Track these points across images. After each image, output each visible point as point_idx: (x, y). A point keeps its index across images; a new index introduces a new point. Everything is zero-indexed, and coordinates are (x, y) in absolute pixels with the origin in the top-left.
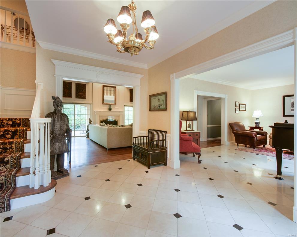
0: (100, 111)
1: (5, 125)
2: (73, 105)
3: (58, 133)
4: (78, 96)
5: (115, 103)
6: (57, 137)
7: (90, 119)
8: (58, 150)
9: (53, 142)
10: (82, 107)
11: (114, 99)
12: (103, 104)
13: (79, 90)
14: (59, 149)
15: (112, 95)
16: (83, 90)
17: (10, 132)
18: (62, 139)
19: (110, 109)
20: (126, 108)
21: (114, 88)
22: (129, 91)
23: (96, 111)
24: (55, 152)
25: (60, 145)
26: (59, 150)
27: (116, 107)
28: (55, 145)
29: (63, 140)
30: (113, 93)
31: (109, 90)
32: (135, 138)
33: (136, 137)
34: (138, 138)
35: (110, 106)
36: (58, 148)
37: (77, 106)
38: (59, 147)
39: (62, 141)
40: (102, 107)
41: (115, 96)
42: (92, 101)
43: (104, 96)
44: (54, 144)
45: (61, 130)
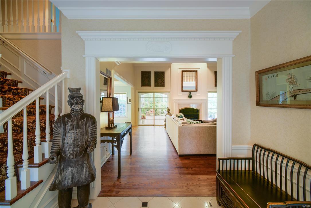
0: (179, 100)
1: (30, 129)
2: (153, 94)
3: (69, 150)
4: (157, 85)
5: (196, 90)
6: (69, 158)
7: (168, 108)
8: (70, 180)
9: (61, 167)
10: (161, 95)
11: (195, 85)
12: (182, 91)
13: (157, 78)
14: (72, 178)
15: (193, 81)
16: (161, 78)
17: (20, 143)
18: (77, 161)
19: (190, 97)
20: (210, 94)
21: (195, 72)
22: (214, 74)
23: (175, 99)
24: (65, 185)
25: (74, 171)
26: (72, 181)
27: (197, 93)
28: (65, 172)
29: (80, 163)
30: (194, 78)
31: (189, 76)
32: (221, 161)
33: (223, 159)
34: (229, 161)
35: (190, 94)
36: (70, 177)
37: (156, 94)
38: (73, 175)
39: (78, 165)
40: (182, 95)
41: (196, 81)
42: (171, 89)
43: (184, 83)
44: (62, 170)
45: (76, 145)
